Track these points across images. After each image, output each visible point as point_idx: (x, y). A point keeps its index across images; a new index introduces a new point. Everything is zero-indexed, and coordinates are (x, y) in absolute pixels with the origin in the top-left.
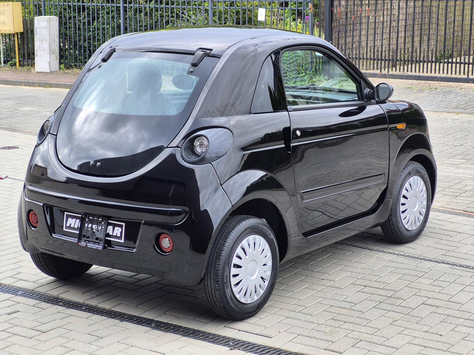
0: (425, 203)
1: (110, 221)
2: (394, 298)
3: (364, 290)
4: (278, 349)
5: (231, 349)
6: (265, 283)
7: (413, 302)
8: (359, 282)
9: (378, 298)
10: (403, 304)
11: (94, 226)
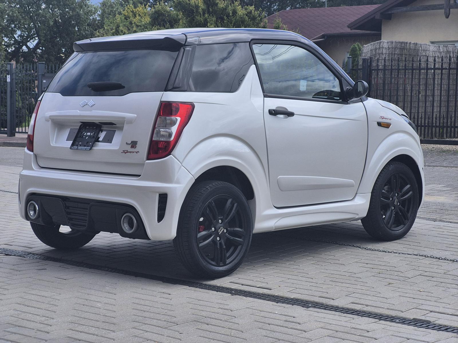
2: (393, 271)
3: (366, 266)
4: (276, 296)
5: (232, 295)
7: (410, 274)
8: (363, 261)
9: (378, 271)
10: (400, 275)
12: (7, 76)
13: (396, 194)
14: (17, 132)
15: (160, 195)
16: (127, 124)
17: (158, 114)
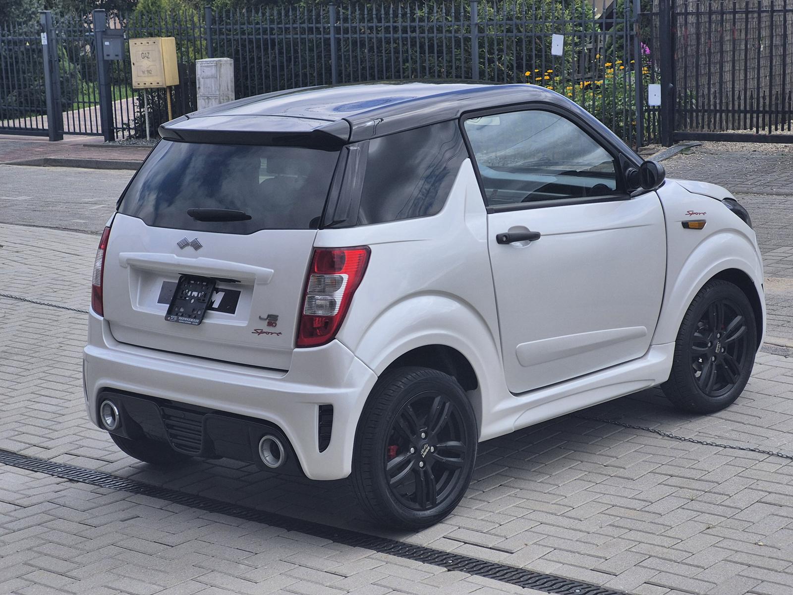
2: (715, 493)
3: (669, 482)
4: (521, 569)
5: (449, 570)
7: (742, 500)
8: (664, 469)
9: (689, 494)
10: (727, 503)
12: (42, 34)
13: (719, 335)
14: (66, 133)
15: (320, 407)
16: (258, 284)
17: (310, 271)
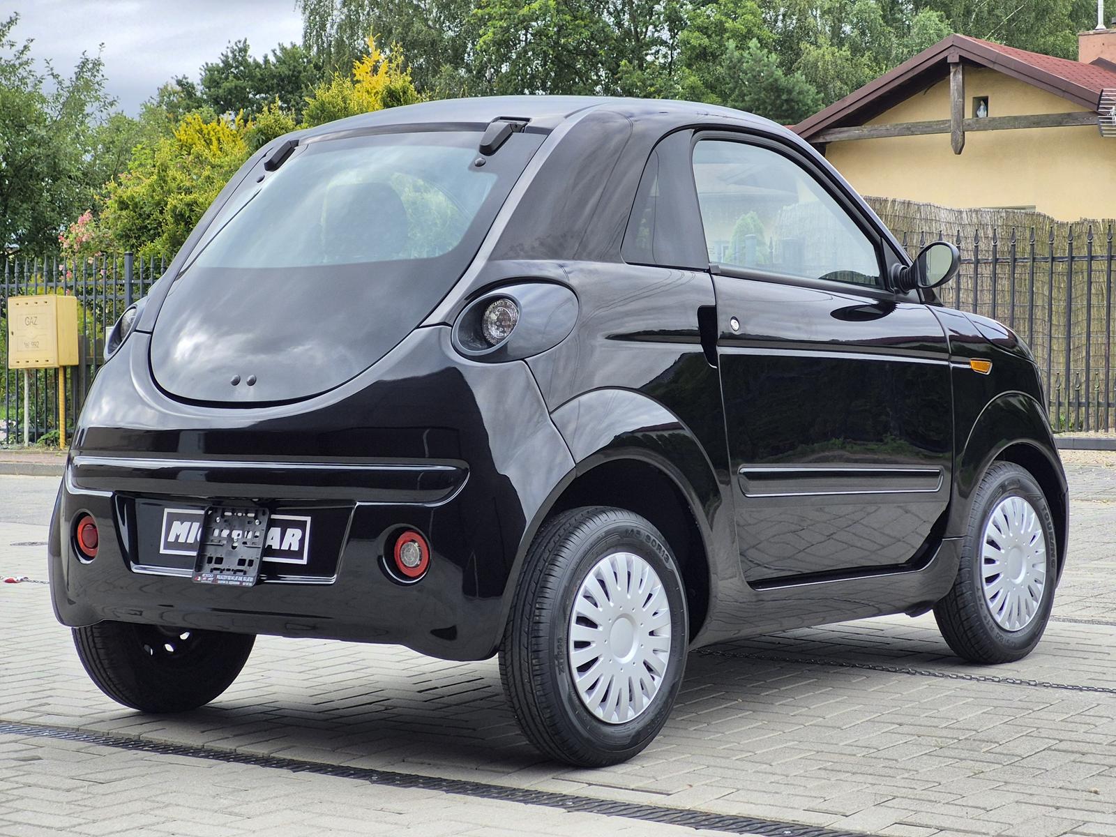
0: (1042, 568)
1: (273, 517)
2: (974, 740)
4: (689, 810)
6: (655, 682)
9: (934, 741)
11: (235, 534)
